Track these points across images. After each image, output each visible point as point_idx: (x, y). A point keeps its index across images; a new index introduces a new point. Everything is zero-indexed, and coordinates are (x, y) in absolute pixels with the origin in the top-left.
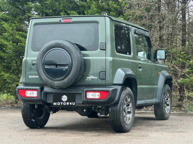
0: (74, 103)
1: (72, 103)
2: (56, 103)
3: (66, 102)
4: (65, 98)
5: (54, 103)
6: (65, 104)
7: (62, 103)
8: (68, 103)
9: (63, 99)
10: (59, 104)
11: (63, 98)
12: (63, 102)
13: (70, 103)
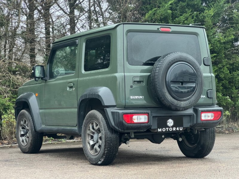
0: (182, 128)
1: (179, 128)
2: (161, 129)
3: (172, 127)
4: (170, 122)
5: (159, 129)
6: (171, 129)
7: (167, 129)
8: (174, 129)
9: (168, 124)
10: (164, 130)
11: (168, 122)
12: (169, 127)
13: (176, 128)
